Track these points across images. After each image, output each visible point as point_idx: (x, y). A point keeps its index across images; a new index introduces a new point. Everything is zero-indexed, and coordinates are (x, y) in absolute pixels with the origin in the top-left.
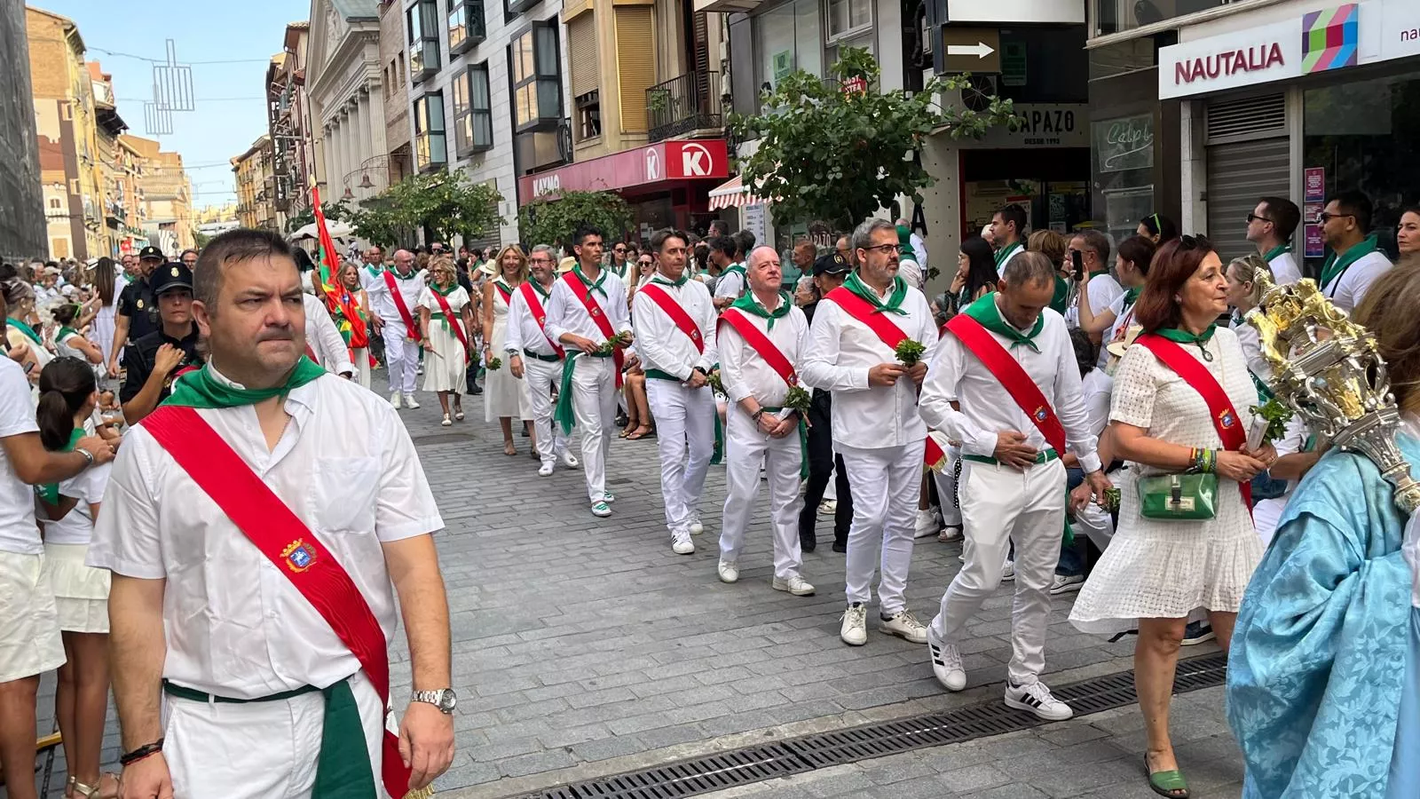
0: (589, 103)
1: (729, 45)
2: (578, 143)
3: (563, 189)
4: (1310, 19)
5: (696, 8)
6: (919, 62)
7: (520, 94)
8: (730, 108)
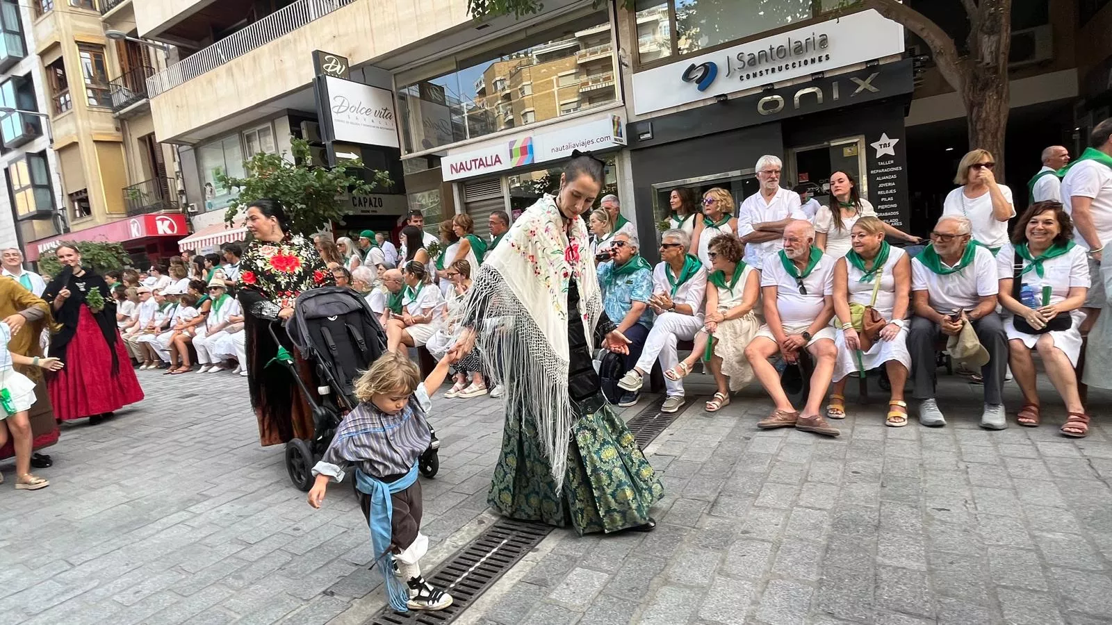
0: (80, 197)
1: (180, 163)
2: (73, 221)
4: (512, 143)
5: (158, 141)
7: (18, 196)
8: (184, 197)
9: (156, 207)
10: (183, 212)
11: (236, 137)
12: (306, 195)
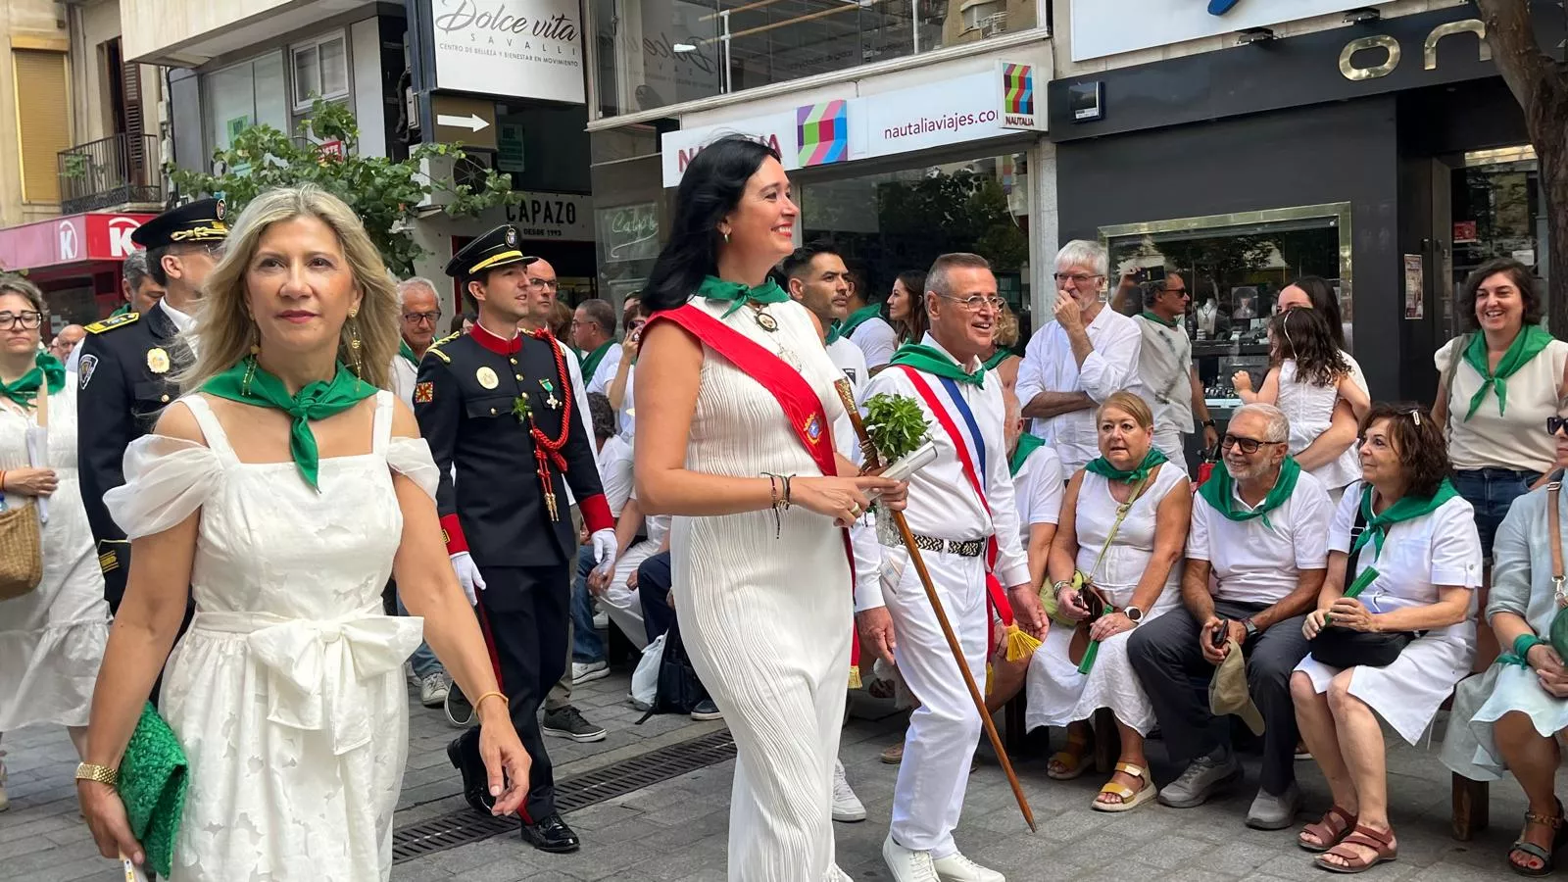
1: (170, 105)
4: (804, 112)
6: (405, 137)
8: (172, 179)
11: (277, 56)
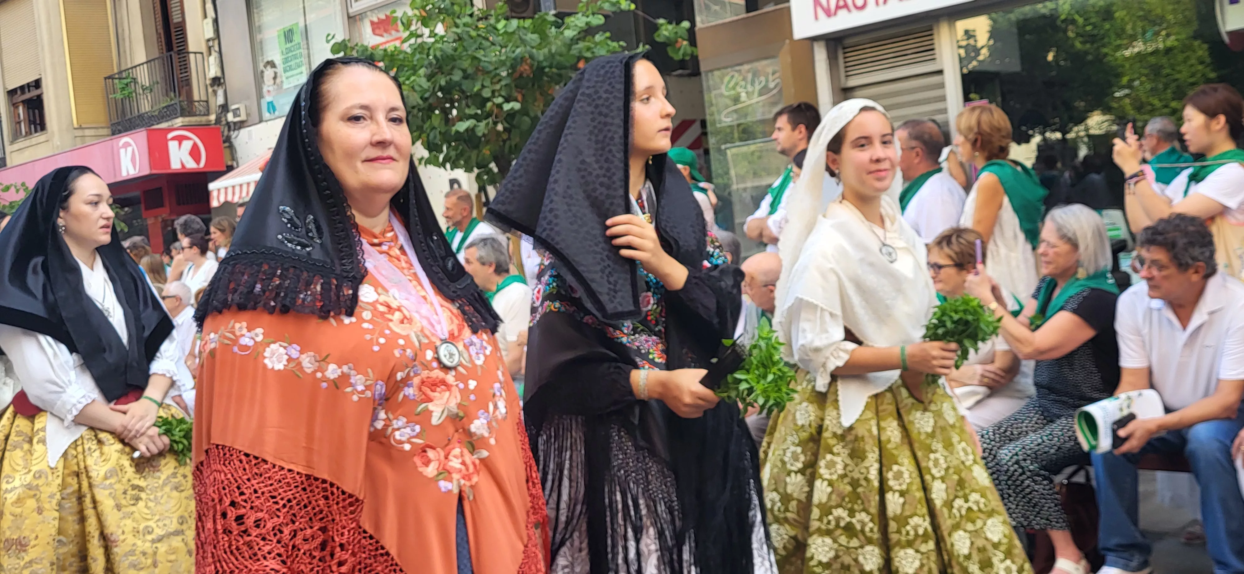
0: (27, 96)
1: (216, 21)
2: (12, 142)
3: (23, 184)
8: (220, 92)
9: (167, 114)
10: (218, 121)
12: (515, 80)
